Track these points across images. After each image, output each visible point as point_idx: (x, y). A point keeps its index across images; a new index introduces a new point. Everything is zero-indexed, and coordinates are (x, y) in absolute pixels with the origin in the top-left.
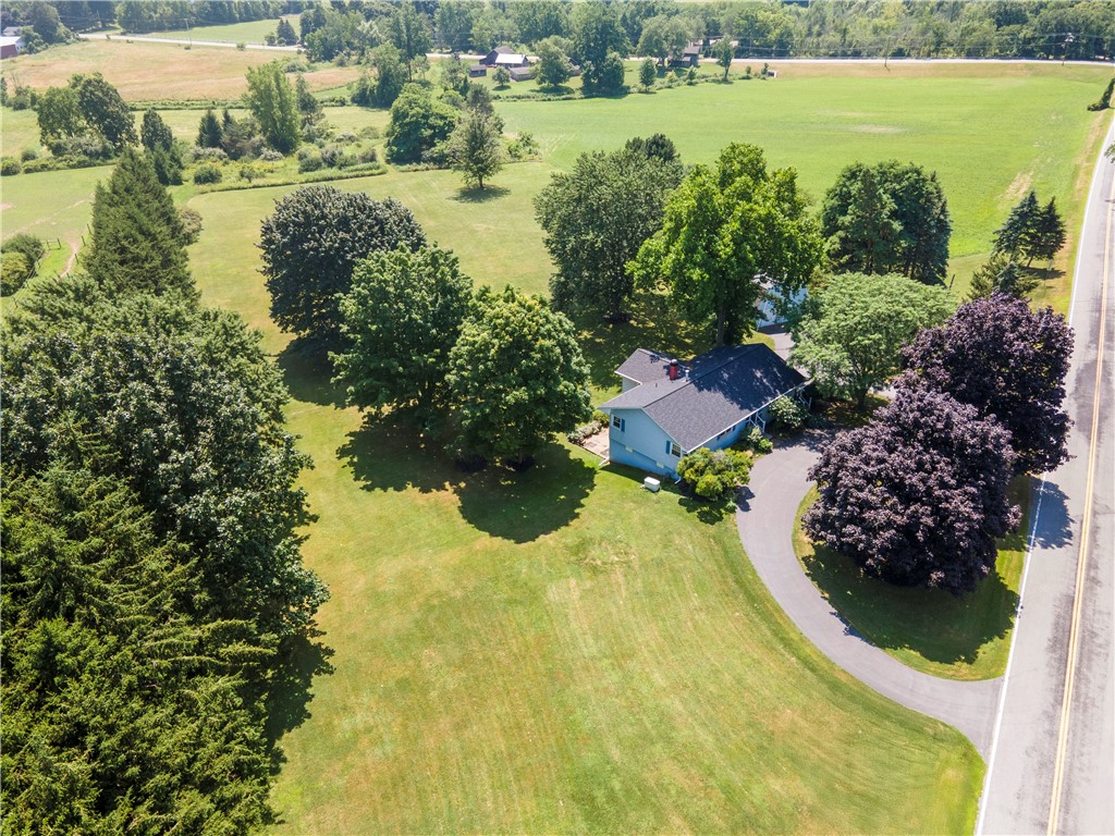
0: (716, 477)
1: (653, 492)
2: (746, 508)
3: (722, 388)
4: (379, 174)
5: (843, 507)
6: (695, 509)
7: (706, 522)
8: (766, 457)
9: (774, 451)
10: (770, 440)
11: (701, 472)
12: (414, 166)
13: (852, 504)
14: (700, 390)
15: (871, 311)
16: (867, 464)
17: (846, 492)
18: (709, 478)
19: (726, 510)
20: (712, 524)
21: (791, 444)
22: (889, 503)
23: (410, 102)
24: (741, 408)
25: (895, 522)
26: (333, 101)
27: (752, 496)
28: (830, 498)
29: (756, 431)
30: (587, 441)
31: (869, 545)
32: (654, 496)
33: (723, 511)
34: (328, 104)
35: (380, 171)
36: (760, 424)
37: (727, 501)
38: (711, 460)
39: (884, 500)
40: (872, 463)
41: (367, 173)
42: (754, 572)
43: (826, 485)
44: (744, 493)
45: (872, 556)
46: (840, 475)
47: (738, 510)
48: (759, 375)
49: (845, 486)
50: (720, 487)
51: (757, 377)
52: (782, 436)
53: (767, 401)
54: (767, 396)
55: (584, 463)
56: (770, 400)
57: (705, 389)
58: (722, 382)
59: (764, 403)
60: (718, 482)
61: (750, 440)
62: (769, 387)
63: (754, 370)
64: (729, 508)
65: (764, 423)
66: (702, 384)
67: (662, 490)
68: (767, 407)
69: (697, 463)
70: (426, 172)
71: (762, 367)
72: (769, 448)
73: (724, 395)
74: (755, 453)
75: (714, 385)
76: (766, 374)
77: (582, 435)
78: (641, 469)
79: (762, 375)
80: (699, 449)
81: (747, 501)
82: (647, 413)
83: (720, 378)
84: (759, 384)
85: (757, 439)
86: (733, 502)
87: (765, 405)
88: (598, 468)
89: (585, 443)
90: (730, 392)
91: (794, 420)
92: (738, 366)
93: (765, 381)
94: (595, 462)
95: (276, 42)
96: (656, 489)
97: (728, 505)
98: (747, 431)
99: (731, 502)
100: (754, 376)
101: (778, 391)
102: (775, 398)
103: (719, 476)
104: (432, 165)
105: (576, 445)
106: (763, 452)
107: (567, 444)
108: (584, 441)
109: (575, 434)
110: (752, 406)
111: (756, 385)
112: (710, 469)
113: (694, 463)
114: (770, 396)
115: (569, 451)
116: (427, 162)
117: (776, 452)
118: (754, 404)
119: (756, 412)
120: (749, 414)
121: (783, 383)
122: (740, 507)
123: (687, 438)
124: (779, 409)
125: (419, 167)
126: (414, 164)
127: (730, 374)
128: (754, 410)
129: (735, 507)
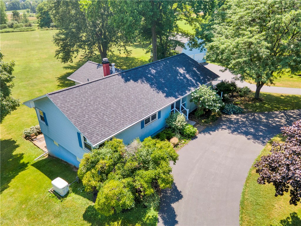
1: (60, 196)
2: (171, 220)
3: (148, 80)
8: (191, 143)
9: (199, 136)
10: (194, 126)
14: (127, 80)
19: (143, 225)
21: (214, 128)
24: (167, 96)
29: (181, 118)
36: (185, 112)
37: (146, 208)
48: (181, 71)
50: (128, 199)
51: (180, 73)
52: (205, 122)
53: (190, 90)
54: (190, 87)
55: (23, 158)
56: (193, 89)
57: (131, 81)
58: (149, 76)
59: (187, 92)
60: (126, 190)
61: (174, 127)
62: (191, 80)
63: (178, 68)
64: (148, 222)
65: (188, 110)
66: (130, 76)
67: (69, 195)
68: (189, 95)
69: (101, 161)
70: (51, 30)
71: (184, 67)
72: (194, 133)
73: (151, 85)
74: (180, 139)
75: (141, 78)
76: (188, 71)
77: (35, 131)
78: (61, 160)
79: (184, 72)
80: (111, 139)
81: (173, 205)
82: (51, 100)
83: (148, 72)
84: (182, 78)
85: (182, 126)
86: (155, 210)
87: (188, 93)
88: (32, 163)
89: (36, 138)
90: (156, 83)
91: (215, 106)
92: (164, 65)
93: (187, 76)
94: (34, 156)
95: (30, 12)
96: (63, 194)
97: (147, 215)
98: (171, 117)
99: (152, 208)
100: (177, 72)
101: (198, 83)
102: (197, 88)
103: (129, 180)
104: (54, 28)
105: (28, 141)
106: (189, 138)
107: (20, 141)
108: (35, 137)
109: (29, 131)
110: (177, 94)
111: (180, 79)
112: (119, 169)
113: (98, 161)
114: (192, 87)
115: (18, 146)
116: (52, 27)
117: (201, 137)
118: (178, 92)
119: (179, 101)
120: (173, 100)
121: (202, 78)
122: (163, 218)
123: (97, 128)
124: (201, 97)
125: (49, 29)
126: (47, 28)
127: (157, 70)
128: (178, 97)
129: (156, 220)
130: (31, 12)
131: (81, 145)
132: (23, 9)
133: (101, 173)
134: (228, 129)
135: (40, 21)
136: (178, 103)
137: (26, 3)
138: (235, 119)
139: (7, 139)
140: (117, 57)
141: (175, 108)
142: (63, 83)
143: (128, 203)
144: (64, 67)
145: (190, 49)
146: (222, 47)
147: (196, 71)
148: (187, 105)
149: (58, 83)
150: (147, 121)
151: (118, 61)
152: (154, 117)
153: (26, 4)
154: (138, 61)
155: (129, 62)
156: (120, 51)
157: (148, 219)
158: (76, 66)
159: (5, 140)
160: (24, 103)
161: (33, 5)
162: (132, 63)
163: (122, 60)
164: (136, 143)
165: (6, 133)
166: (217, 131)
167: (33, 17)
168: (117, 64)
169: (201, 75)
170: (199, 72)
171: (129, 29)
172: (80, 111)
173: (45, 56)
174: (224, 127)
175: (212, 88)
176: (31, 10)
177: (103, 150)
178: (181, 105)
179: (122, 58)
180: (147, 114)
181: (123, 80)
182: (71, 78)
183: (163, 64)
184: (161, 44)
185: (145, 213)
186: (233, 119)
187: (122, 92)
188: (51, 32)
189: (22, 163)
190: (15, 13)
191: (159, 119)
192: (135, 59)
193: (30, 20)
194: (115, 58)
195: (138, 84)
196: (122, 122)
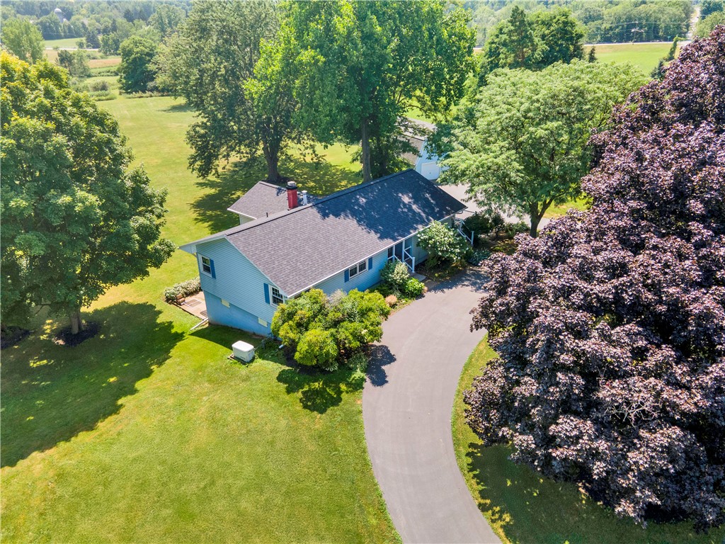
0: (327, 333)
1: (243, 362)
2: (380, 380)
3: (355, 214)
4: (107, 100)
5: (547, 373)
6: (300, 386)
7: (313, 408)
8: (415, 304)
9: (427, 294)
10: (421, 282)
11: (303, 326)
12: (140, 94)
13: (565, 368)
14: (325, 215)
15: (543, 92)
16: (589, 278)
17: (549, 343)
18: (316, 334)
19: (348, 384)
20: (322, 411)
21: (451, 284)
22: (651, 363)
23: (136, 43)
24: (381, 238)
25: (675, 406)
26: (109, 72)
27: (391, 359)
28: (516, 357)
29: (401, 268)
30: (188, 299)
31: (619, 465)
32: (243, 370)
33: (343, 387)
34: (105, 74)
35: (108, 97)
36: (409, 262)
37: (351, 370)
38: (322, 307)
39: (639, 354)
40: (599, 274)
41: (104, 98)
42: (381, 509)
43: (504, 334)
44: (379, 356)
45: (627, 493)
46: (531, 307)
47: (368, 384)
48: (406, 199)
49: (548, 328)
50: (331, 349)
51: (403, 203)
52: (439, 276)
53: (416, 229)
54: (417, 224)
55: (173, 327)
56: (421, 228)
57: (331, 216)
58: (356, 207)
59: (411, 231)
60: (329, 341)
61: (392, 281)
62: (419, 213)
63: (400, 195)
64: (354, 382)
65: (413, 259)
66: (328, 209)
67: (255, 360)
68: (415, 236)
69: (299, 312)
70: (149, 98)
71: (411, 192)
72: (420, 290)
73: (359, 221)
74: (399, 299)
75: (344, 211)
76: (416, 199)
77: (182, 291)
78: (232, 328)
79: (410, 200)
80: (308, 290)
81: (383, 367)
82: (231, 242)
83: (354, 202)
84: (406, 210)
85: (403, 279)
86: (362, 371)
87: (413, 234)
88: (188, 333)
89: (184, 301)
90: (366, 218)
91: (451, 252)
92: (379, 190)
93: (414, 207)
94: (188, 325)
95: (85, 46)
96: (247, 358)
97: (353, 376)
98: (388, 268)
99: (358, 370)
100: (399, 201)
101: (431, 218)
102: (426, 225)
103: (333, 330)
104: (155, 93)
105: (172, 306)
106: (412, 297)
107: (161, 305)
108: (183, 299)
109: (172, 291)
110: (396, 234)
111: (403, 212)
112: (320, 321)
113: (296, 312)
114: (421, 224)
115: (160, 312)
116: (152, 90)
117: (430, 296)
118: (398, 232)
119: (401, 243)
120: (390, 243)
121: (437, 209)
122: (371, 378)
123: (291, 277)
124: (430, 238)
125: (144, 95)
126: (140, 92)
127: (368, 199)
128: (398, 239)
129: (363, 380)
130: (88, 46)
131: (267, 301)
132: (66, 37)
133: (299, 325)
134: (472, 285)
135: (125, 78)
136: (399, 246)
137: (74, 24)
138: (486, 272)
139: (141, 302)
140: (296, 161)
141: (394, 256)
142: (203, 215)
143: (331, 351)
144: (197, 184)
145: (427, 155)
146: (462, 166)
147: (430, 199)
148: (413, 251)
149: (195, 215)
150: (353, 271)
151: (298, 171)
152: (362, 266)
153: (75, 26)
154: (337, 171)
155: (319, 172)
156: (305, 156)
157: (353, 379)
158: (220, 182)
159: (138, 305)
160: (180, 248)
161: (89, 28)
162: (325, 174)
163: (306, 170)
164: (339, 294)
165: (136, 295)
166: (454, 288)
167: (94, 58)
168: (297, 178)
169: (437, 205)
170: (433, 200)
171: (324, 134)
172: (267, 256)
173: (156, 161)
174: (466, 283)
175: (453, 226)
176: (88, 42)
177: (301, 301)
178: (404, 250)
179: (305, 165)
180: (353, 262)
181: (319, 216)
182: (235, 209)
183: (378, 188)
184: (379, 147)
185: (351, 374)
186: (482, 273)
187: (319, 231)
188: (151, 104)
189: (174, 333)
190: (64, 55)
191: (370, 270)
192: (331, 166)
193: (90, 67)
194: (292, 164)
195: (340, 221)
196: (320, 270)
